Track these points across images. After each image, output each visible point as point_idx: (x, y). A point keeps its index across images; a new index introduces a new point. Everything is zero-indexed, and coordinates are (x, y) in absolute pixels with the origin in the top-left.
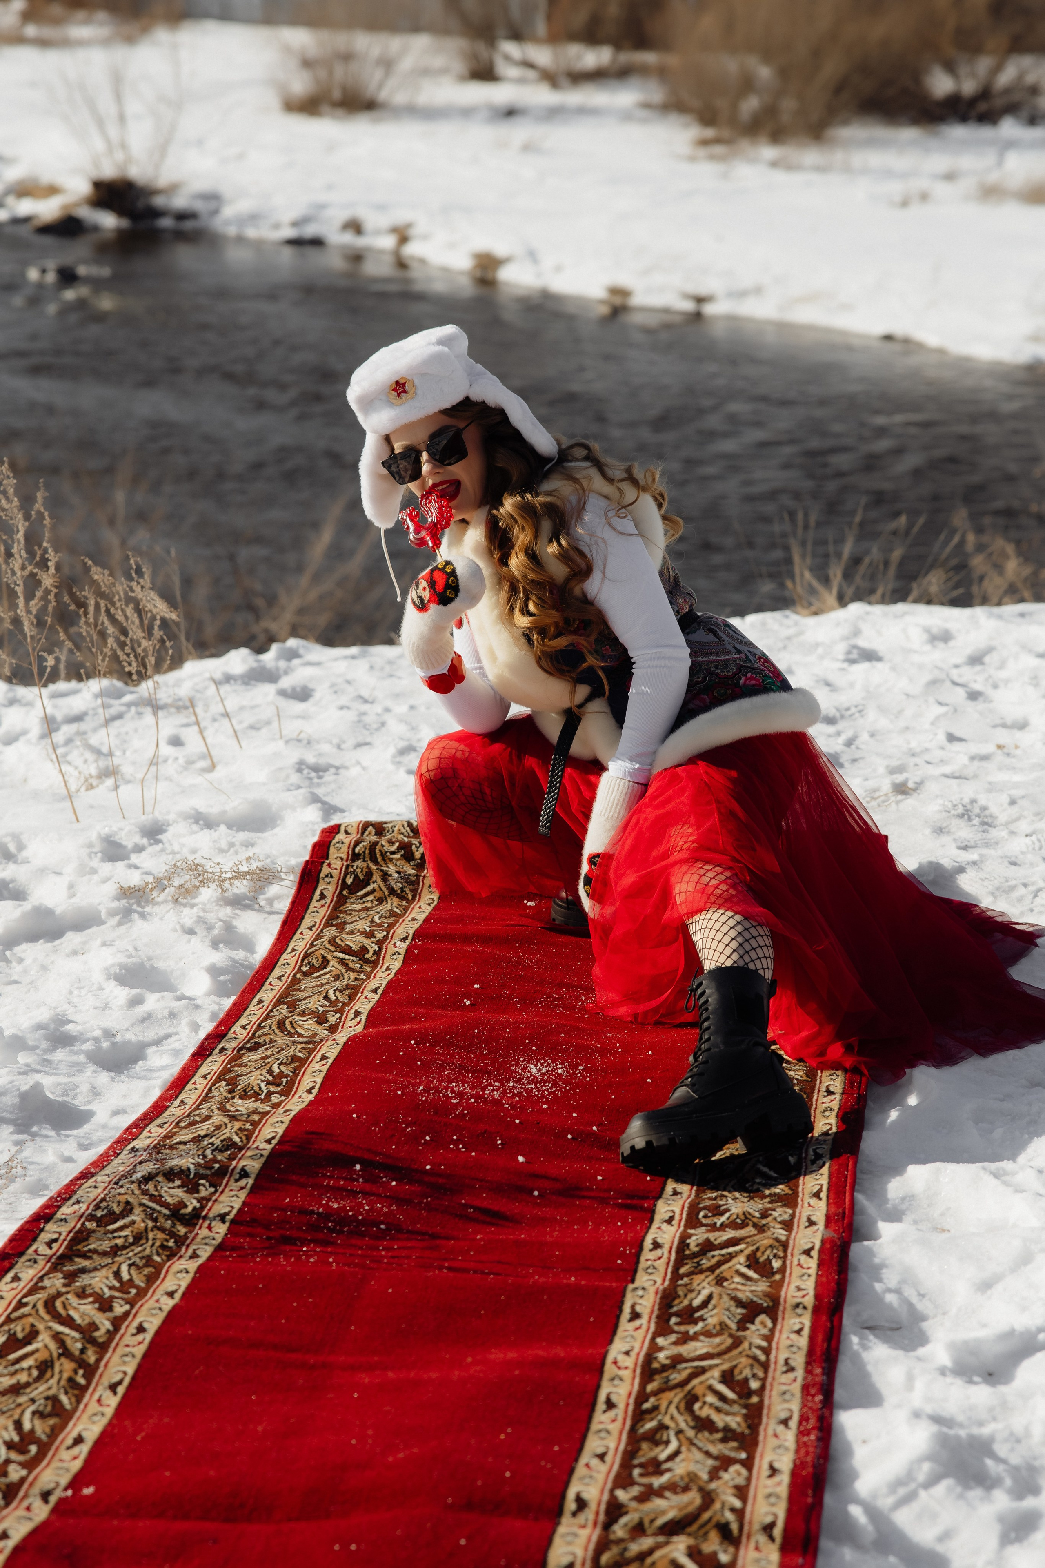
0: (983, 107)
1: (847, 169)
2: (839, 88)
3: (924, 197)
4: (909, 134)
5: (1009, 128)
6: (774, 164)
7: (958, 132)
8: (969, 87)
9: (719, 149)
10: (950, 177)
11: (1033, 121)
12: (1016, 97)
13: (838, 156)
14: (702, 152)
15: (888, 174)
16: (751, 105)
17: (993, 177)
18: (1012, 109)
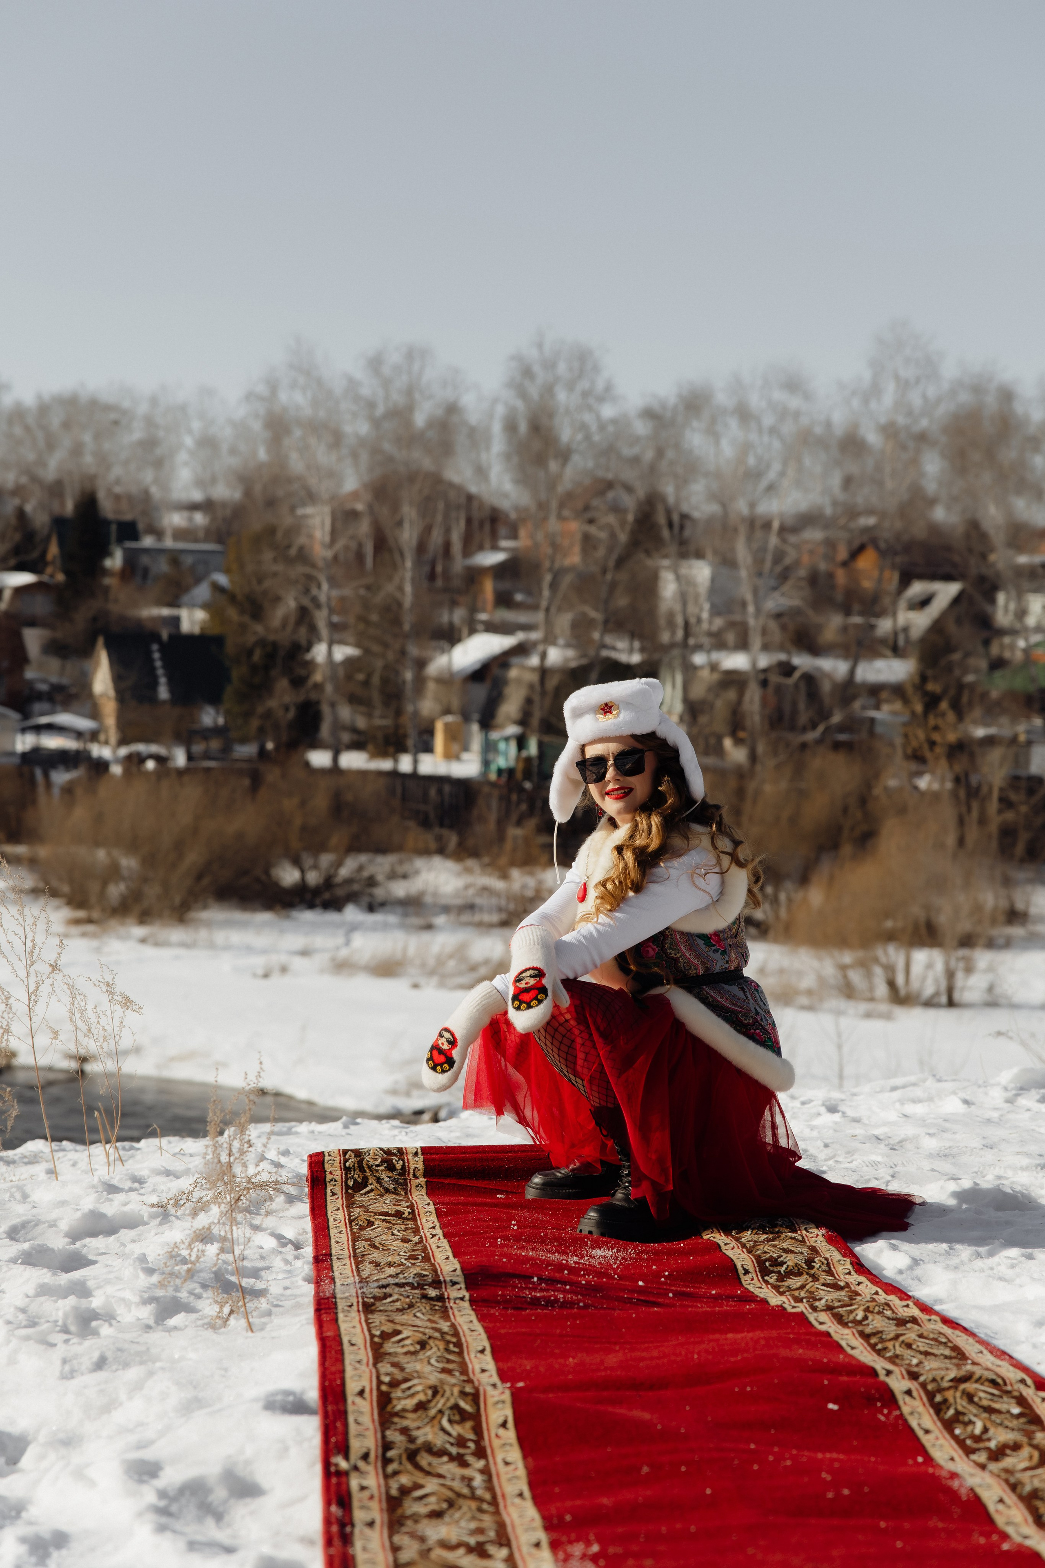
0: (327, 896)
1: (212, 946)
2: (199, 877)
3: (284, 969)
4: (264, 917)
5: (352, 913)
6: (143, 941)
7: (308, 916)
8: (313, 878)
9: (90, 928)
10: (305, 953)
11: (371, 908)
12: (356, 887)
13: (203, 934)
14: (75, 930)
15: (249, 949)
16: (116, 891)
17: (344, 953)
18: (352, 897)
